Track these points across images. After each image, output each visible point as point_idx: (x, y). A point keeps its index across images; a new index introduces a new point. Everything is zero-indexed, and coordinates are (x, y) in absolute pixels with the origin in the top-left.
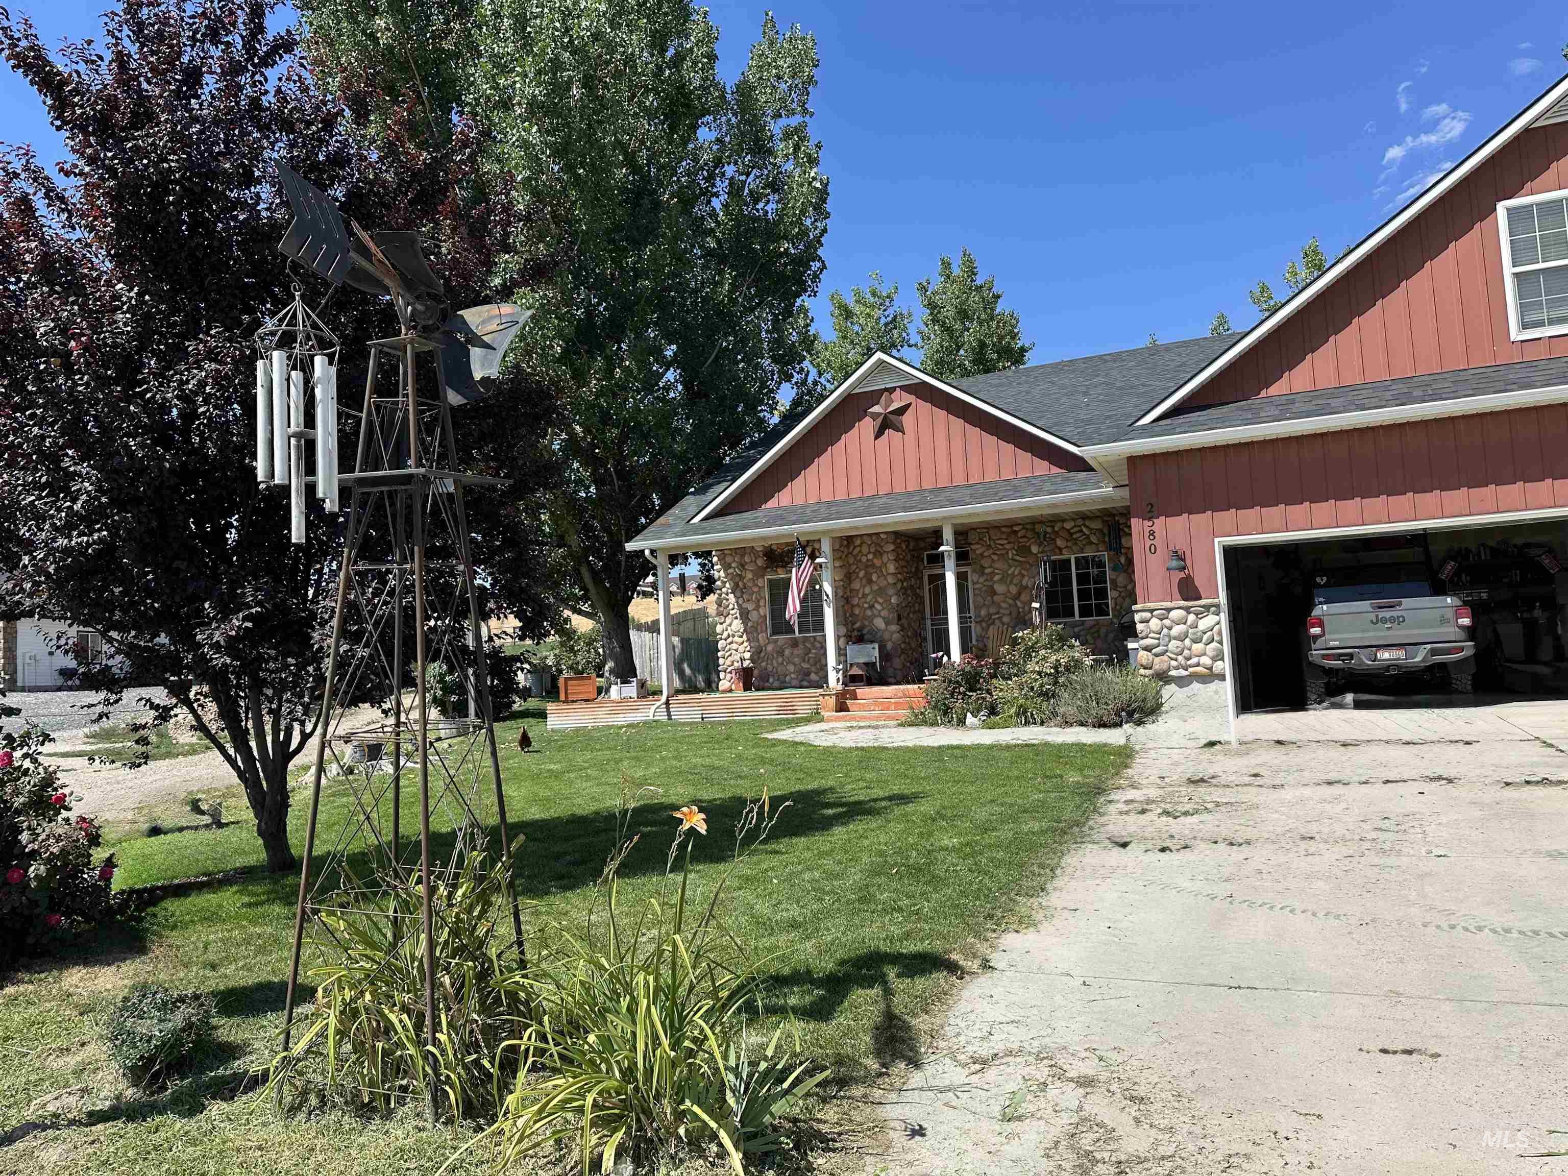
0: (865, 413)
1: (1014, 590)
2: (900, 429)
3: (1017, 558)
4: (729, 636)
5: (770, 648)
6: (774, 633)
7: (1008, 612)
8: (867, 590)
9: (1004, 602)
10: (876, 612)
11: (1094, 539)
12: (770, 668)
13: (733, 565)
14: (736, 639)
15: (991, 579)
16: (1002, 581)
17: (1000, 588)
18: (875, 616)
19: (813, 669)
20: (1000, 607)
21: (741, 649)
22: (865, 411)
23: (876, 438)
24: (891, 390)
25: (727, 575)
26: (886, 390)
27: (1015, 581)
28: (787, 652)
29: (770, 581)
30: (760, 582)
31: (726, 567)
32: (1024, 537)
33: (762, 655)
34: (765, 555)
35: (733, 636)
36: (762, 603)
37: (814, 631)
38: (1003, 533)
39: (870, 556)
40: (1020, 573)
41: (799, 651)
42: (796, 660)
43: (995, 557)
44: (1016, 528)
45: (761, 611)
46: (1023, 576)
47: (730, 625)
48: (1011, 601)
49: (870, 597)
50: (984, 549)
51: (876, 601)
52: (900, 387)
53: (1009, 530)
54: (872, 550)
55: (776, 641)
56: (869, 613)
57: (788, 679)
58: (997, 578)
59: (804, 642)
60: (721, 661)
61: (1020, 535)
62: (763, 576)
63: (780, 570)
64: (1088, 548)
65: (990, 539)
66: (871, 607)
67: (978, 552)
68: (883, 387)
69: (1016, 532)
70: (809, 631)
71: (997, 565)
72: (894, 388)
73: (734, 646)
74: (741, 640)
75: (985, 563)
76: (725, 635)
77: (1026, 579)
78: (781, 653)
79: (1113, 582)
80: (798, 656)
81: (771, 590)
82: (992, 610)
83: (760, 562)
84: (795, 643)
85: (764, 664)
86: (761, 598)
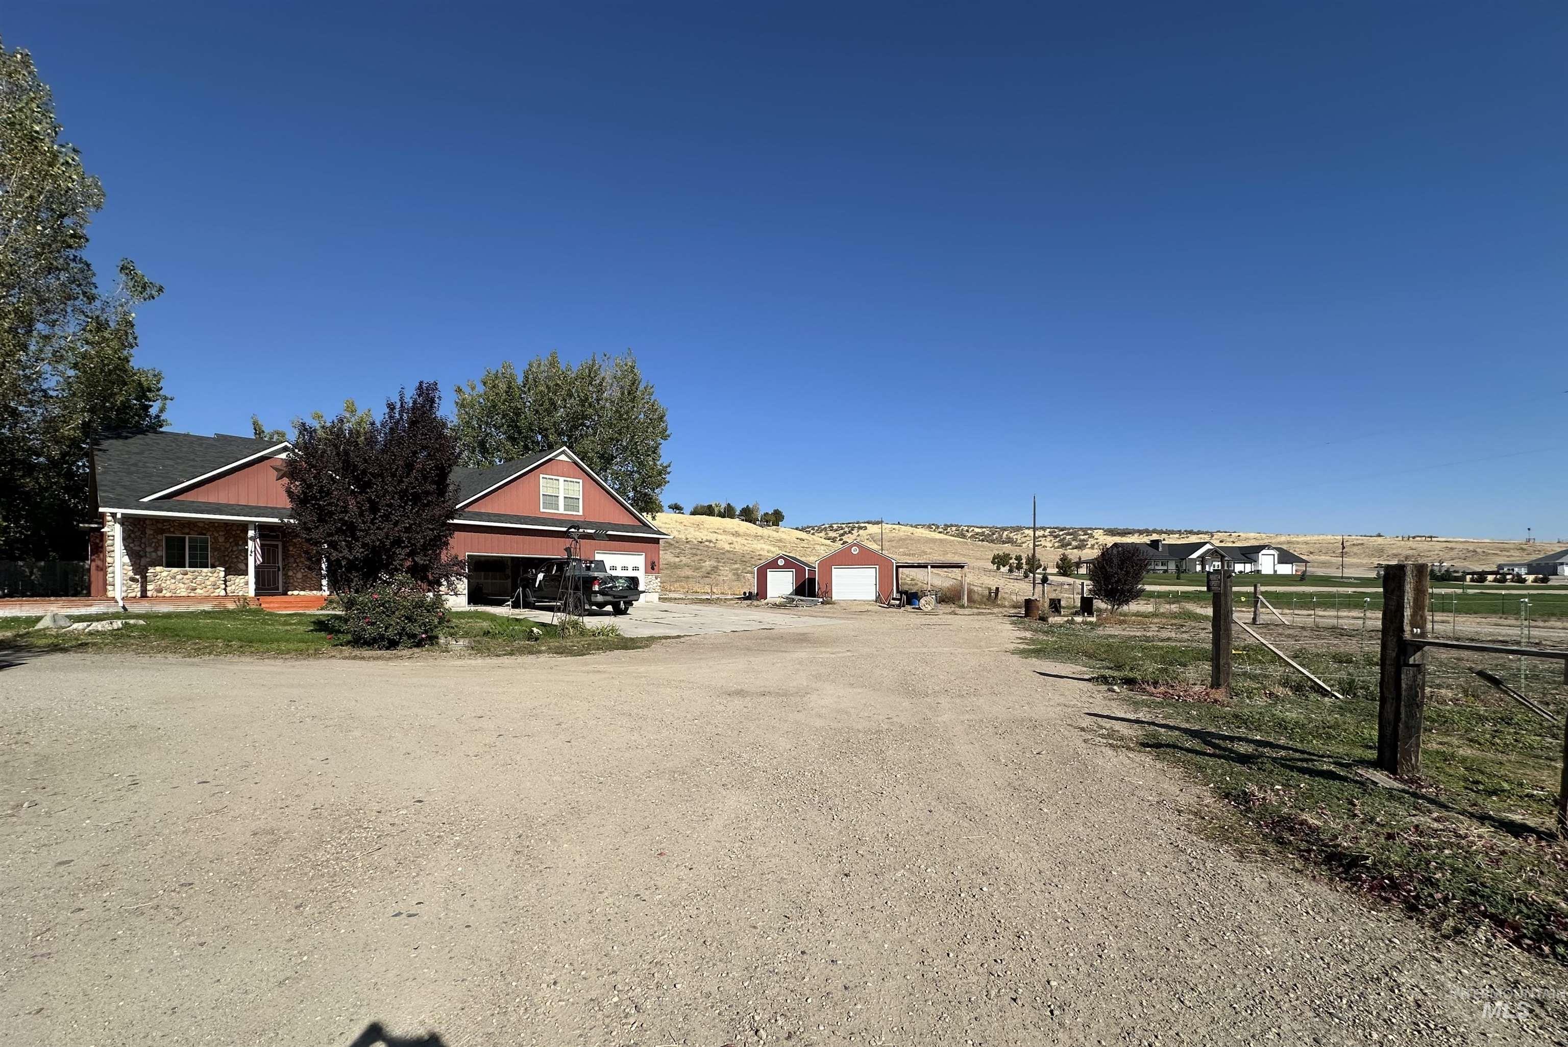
5: (165, 574)
8: (235, 549)
18: (239, 562)
23: (277, 480)
28: (179, 577)
29: (166, 537)
30: (160, 537)
36: (159, 549)
41: (188, 576)
45: (159, 553)
49: (235, 553)
51: (240, 555)
54: (240, 529)
56: (235, 560)
57: (178, 591)
62: (162, 534)
63: (176, 532)
66: (237, 558)
78: (173, 577)
81: (166, 542)
86: (159, 546)
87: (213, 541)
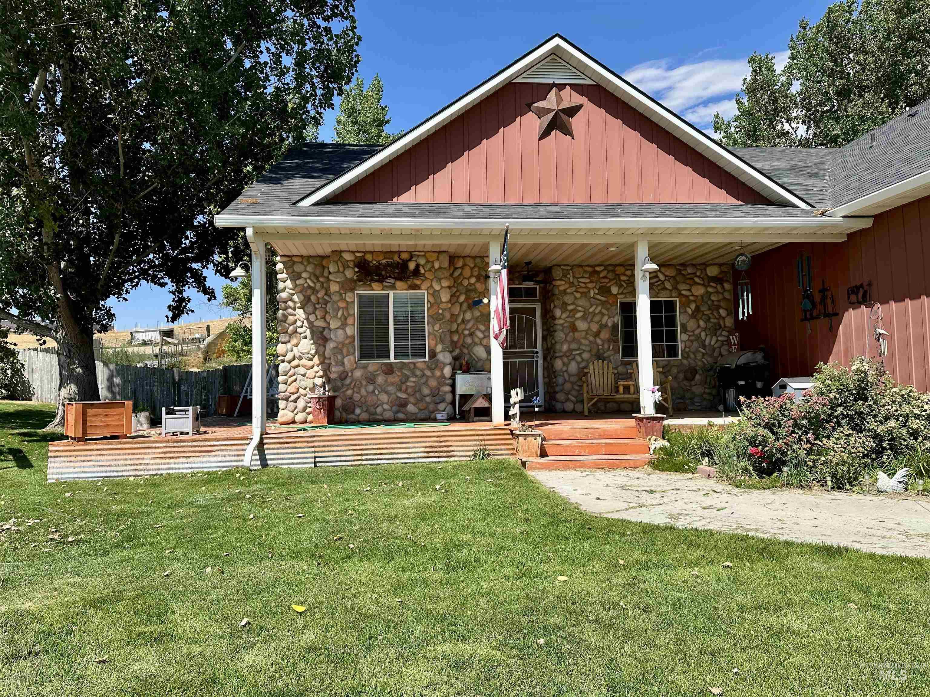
0: (528, 107)
1: (595, 327)
2: (567, 131)
3: (598, 297)
4: (294, 359)
5: (358, 374)
6: (362, 356)
7: (588, 348)
8: (468, 316)
9: (585, 338)
10: (477, 340)
11: (668, 285)
12: (357, 397)
13: (304, 275)
14: (304, 361)
15: (573, 316)
16: (584, 318)
17: (582, 325)
18: (476, 344)
19: (412, 400)
20: (581, 344)
21: (311, 373)
22: (529, 106)
23: (540, 139)
24: (561, 87)
25: (296, 286)
26: (554, 85)
27: (597, 318)
28: (380, 380)
29: (359, 295)
30: (349, 297)
31: (295, 276)
32: (605, 277)
33: (348, 381)
34: (356, 266)
35: (300, 358)
36: (350, 321)
37: (414, 356)
38: (585, 271)
39: (473, 280)
40: (600, 312)
41: (394, 378)
42: (391, 389)
43: (578, 295)
44: (598, 269)
45: (349, 331)
46: (603, 315)
47: (297, 345)
48: (591, 338)
49: (469, 325)
50: (567, 286)
51: (478, 329)
52: (570, 85)
53: (589, 269)
54: (476, 274)
55: (365, 367)
56: (469, 340)
57: (379, 410)
58: (579, 315)
59: (401, 369)
60: (282, 387)
61: (601, 275)
62: (352, 290)
63: (374, 285)
64: (664, 293)
65: (574, 277)
66: (471, 335)
67: (562, 288)
68: (551, 81)
69: (598, 273)
70: (407, 356)
71: (580, 302)
72: (565, 85)
73: (302, 370)
74: (310, 363)
75: (568, 299)
76: (289, 356)
77: (606, 318)
78: (371, 380)
79: (683, 326)
80: (392, 384)
81: (360, 307)
82: (574, 346)
83: (349, 273)
84: (389, 370)
85: (349, 392)
86: (349, 315)
87: (432, 300)
